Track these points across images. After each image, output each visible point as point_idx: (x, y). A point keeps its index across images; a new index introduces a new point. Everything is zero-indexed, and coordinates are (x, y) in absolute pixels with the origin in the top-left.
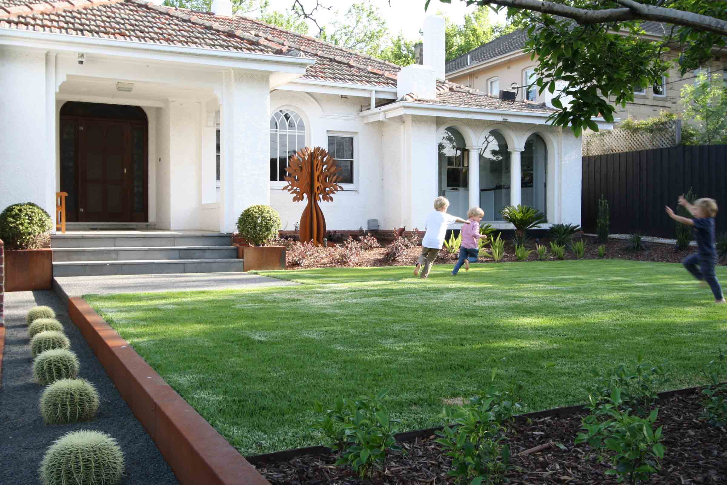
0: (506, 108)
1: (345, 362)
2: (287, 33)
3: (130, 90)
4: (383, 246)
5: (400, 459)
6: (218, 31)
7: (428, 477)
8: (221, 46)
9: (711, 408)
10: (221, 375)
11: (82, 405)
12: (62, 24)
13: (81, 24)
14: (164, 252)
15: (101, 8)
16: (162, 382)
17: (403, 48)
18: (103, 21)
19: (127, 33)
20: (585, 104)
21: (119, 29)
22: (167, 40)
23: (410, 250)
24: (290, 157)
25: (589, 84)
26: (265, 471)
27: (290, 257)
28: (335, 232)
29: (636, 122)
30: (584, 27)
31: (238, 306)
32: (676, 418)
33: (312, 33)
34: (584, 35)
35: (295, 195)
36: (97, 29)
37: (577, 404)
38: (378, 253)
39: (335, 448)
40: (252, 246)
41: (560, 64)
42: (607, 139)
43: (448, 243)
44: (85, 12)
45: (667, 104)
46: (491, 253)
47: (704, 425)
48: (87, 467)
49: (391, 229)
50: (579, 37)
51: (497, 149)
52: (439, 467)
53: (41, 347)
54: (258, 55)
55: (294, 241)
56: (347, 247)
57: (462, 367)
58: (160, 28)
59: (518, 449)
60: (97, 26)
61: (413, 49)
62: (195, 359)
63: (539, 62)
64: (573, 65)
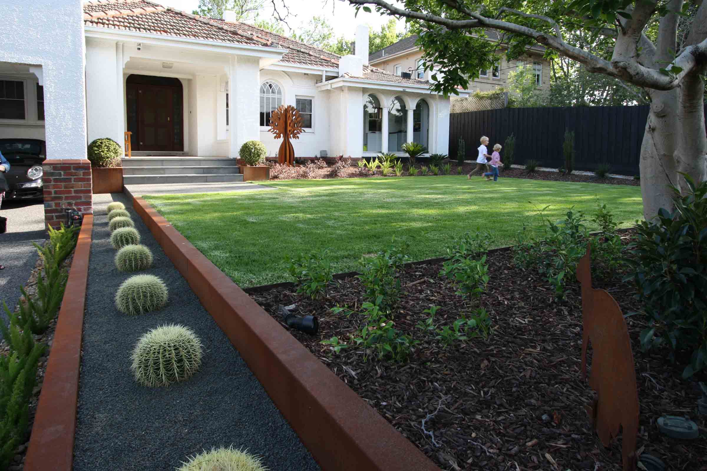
0: (405, 83)
1: (304, 234)
2: (271, 33)
3: (171, 67)
4: (329, 166)
5: (336, 289)
6: (227, 31)
7: (352, 299)
8: (229, 40)
9: (518, 258)
10: (228, 242)
11: (142, 260)
12: (126, 24)
13: (139, 24)
14: (194, 170)
15: (152, 14)
16: (191, 246)
17: (344, 44)
18: (153, 23)
19: (168, 30)
20: (451, 79)
21: (163, 28)
22: (194, 36)
23: (346, 169)
24: (272, 112)
25: (454, 67)
26: (254, 297)
27: (272, 173)
28: (300, 158)
29: (482, 93)
30: (451, 31)
31: (240, 202)
32: (498, 264)
33: (287, 34)
34: (451, 36)
35: (275, 135)
36: (149, 28)
37: (441, 257)
38: (326, 170)
39: (296, 283)
40: (249, 166)
41: (437, 54)
42: (465, 103)
43: (369, 164)
44: (141, 16)
45: (501, 83)
46: (394, 171)
47: (513, 268)
48: (145, 296)
49: (334, 156)
50: (448, 37)
51: (400, 108)
52: (359, 293)
53: (116, 226)
54: (252, 46)
55: (275, 163)
56: (307, 167)
57: (375, 236)
58: (190, 28)
59: (406, 283)
60: (149, 26)
61: (350, 45)
62: (212, 233)
63: (424, 53)
64: (445, 55)
